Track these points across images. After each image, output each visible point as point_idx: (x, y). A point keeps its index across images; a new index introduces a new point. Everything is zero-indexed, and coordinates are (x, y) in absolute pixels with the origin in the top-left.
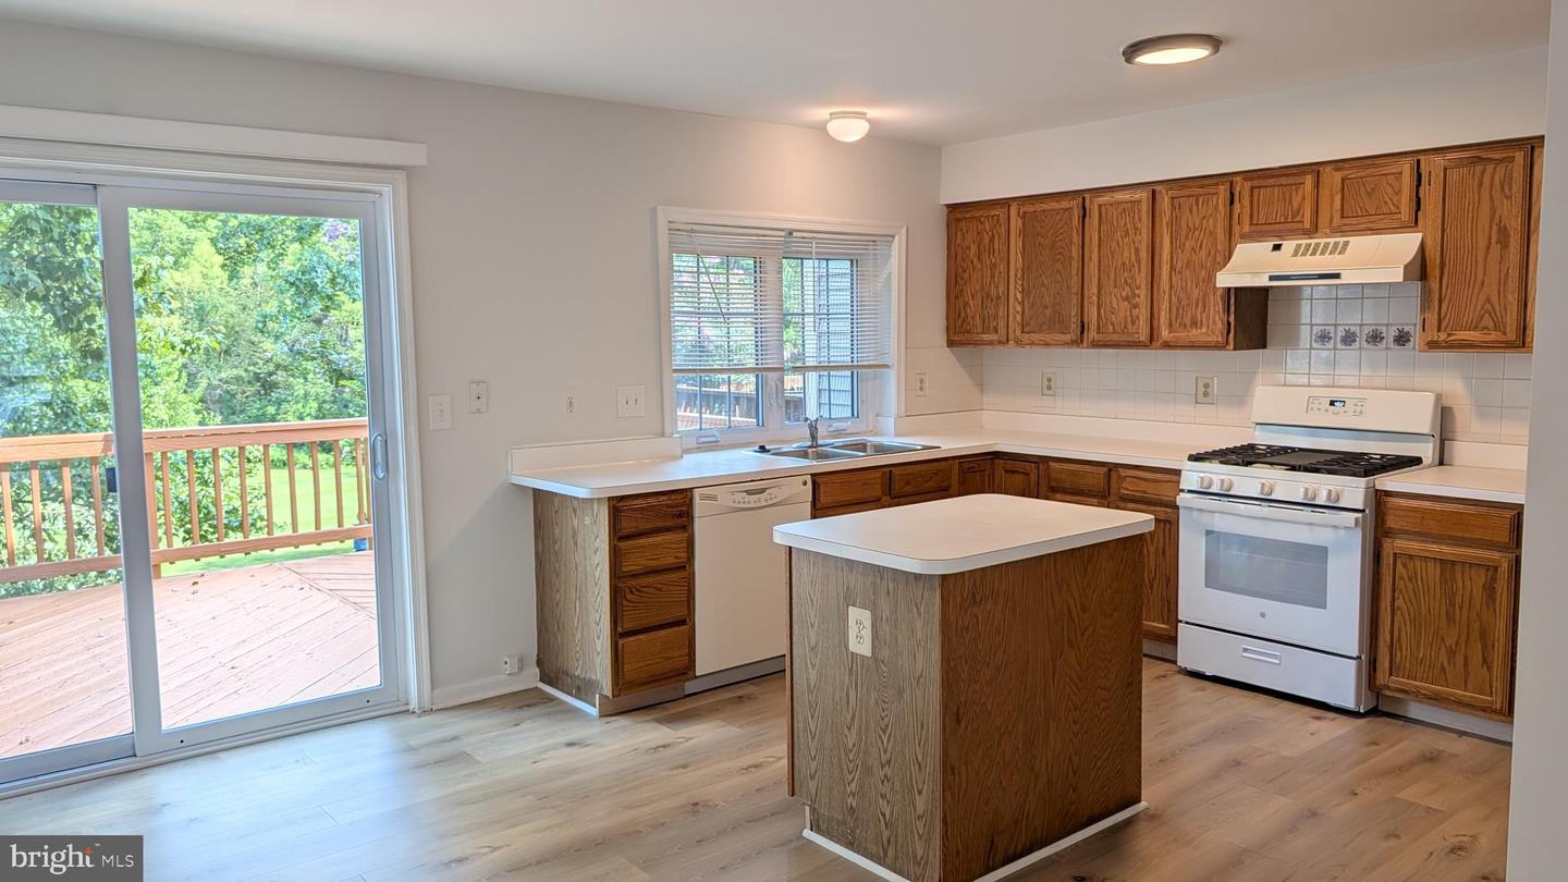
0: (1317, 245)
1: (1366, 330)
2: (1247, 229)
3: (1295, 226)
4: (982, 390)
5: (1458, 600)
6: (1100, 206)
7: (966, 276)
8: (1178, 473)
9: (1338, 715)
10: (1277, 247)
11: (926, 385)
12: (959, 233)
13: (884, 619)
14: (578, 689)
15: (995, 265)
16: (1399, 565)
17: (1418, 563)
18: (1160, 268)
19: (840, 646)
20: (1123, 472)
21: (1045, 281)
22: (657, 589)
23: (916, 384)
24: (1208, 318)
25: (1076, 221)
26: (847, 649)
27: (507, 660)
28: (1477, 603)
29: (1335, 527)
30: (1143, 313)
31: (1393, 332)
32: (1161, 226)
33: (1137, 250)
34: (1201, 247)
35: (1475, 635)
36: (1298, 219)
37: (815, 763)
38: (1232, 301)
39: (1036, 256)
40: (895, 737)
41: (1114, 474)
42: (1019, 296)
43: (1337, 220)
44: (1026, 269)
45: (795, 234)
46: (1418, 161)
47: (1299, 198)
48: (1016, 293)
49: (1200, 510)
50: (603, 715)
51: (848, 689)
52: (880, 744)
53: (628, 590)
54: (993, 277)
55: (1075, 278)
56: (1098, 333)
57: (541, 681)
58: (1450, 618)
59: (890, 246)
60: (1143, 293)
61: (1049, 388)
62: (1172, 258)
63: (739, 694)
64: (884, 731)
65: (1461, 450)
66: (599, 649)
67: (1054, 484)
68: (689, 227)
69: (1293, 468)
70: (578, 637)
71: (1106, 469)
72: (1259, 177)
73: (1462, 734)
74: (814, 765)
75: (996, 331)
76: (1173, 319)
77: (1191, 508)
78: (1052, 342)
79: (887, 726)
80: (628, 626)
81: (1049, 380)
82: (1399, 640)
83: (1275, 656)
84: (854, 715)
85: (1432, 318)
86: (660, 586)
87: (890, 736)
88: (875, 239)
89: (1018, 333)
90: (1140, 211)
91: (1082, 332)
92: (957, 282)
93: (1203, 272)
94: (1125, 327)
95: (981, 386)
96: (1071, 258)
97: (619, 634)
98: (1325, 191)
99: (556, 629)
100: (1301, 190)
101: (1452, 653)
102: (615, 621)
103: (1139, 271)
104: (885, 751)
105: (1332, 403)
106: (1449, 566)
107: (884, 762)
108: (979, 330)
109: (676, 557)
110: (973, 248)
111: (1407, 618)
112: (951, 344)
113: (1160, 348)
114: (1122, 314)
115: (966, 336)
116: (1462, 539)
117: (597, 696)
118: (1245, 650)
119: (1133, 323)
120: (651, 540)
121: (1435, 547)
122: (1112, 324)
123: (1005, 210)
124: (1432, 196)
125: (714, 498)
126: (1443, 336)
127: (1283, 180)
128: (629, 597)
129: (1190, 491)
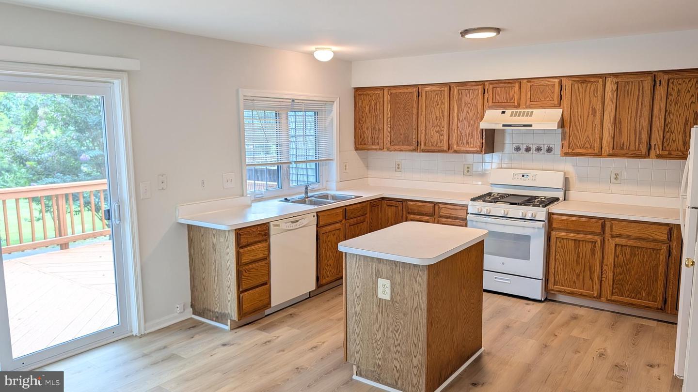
0: (520, 112)
1: (535, 146)
2: (491, 104)
3: (511, 104)
4: (368, 169)
5: (581, 255)
6: (426, 92)
7: (364, 119)
8: (467, 206)
9: (534, 302)
10: (503, 112)
11: (347, 168)
12: (360, 101)
13: (397, 283)
14: (217, 317)
15: (377, 115)
16: (558, 241)
17: (565, 241)
18: (453, 119)
19: (373, 296)
20: (441, 206)
21: (401, 124)
22: (256, 269)
23: (344, 167)
24: (474, 141)
25: (415, 98)
26: (377, 296)
27: (178, 306)
28: (588, 256)
29: (533, 228)
30: (445, 138)
31: (546, 147)
32: (454, 101)
33: (442, 111)
34: (471, 111)
35: (587, 268)
36: (512, 101)
37: (359, 347)
38: (484, 134)
39: (397, 113)
40: (403, 334)
41: (437, 207)
42: (389, 129)
43: (528, 103)
44: (392, 117)
45: (295, 101)
46: (561, 80)
47: (513, 92)
48: (387, 128)
49: (477, 221)
50: (232, 329)
51: (377, 315)
52: (395, 338)
53: (244, 271)
54: (376, 120)
55: (414, 123)
56: (425, 146)
57: (193, 314)
58: (578, 262)
59: (332, 106)
60: (445, 129)
61: (398, 168)
62: (458, 115)
63: (290, 313)
64: (397, 332)
65: (572, 194)
66: (229, 299)
67: (410, 211)
68: (252, 98)
69: (511, 204)
70: (217, 293)
71: (433, 205)
72: (496, 83)
73: (581, 306)
74: (358, 348)
75: (378, 144)
76: (459, 140)
77: (473, 221)
78: (404, 149)
79: (398, 329)
80: (244, 287)
81: (398, 165)
82: (557, 271)
83: (508, 280)
84: (380, 325)
85: (566, 143)
86: (257, 268)
87: (400, 333)
88: (326, 103)
89: (389, 145)
90: (444, 95)
91: (418, 145)
92: (359, 122)
93: (472, 121)
94: (437, 144)
95: (367, 167)
96: (413, 113)
97: (241, 290)
98: (523, 90)
99: (203, 290)
100: (513, 90)
101: (578, 275)
102: (239, 286)
103: (444, 120)
104: (397, 340)
105: (523, 176)
106: (577, 242)
107: (396, 345)
108: (370, 143)
109: (264, 254)
110: (367, 108)
111: (561, 263)
112: (356, 149)
113: (452, 153)
114: (436, 138)
115: (364, 146)
116: (583, 231)
117: (229, 321)
118: (496, 278)
119: (441, 142)
120: (253, 247)
121: (572, 235)
122: (431, 142)
123: (382, 91)
124: (566, 94)
125: (278, 226)
126: (570, 151)
127: (506, 85)
128: (245, 274)
129: (471, 214)
